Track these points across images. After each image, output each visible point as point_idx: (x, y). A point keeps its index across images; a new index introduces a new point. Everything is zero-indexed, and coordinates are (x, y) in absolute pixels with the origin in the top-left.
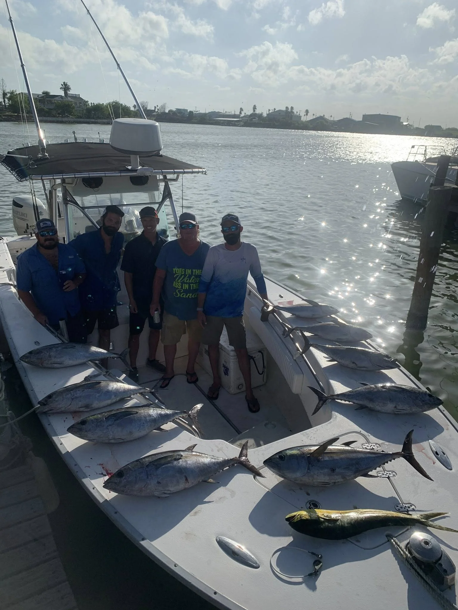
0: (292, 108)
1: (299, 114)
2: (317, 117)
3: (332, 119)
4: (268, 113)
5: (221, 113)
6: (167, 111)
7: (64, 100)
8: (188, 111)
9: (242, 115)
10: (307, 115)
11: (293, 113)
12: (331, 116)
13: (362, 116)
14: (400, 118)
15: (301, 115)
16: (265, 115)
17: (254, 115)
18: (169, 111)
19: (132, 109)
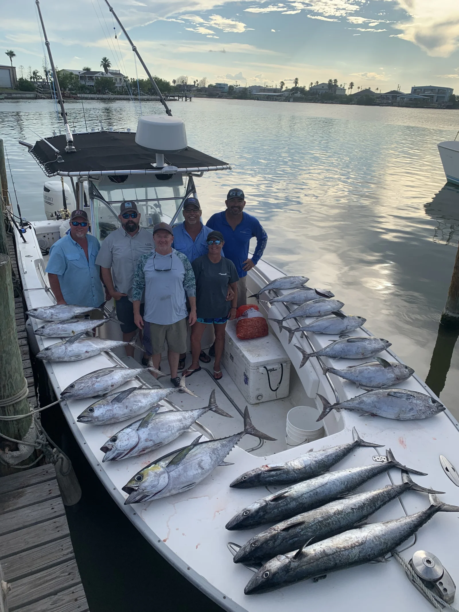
0: (336, 81)
1: (344, 87)
2: (362, 90)
3: (378, 92)
4: (310, 87)
5: (262, 87)
6: (207, 86)
7: (105, 76)
8: (229, 85)
9: (284, 89)
10: (351, 88)
11: (337, 86)
12: (377, 89)
13: (411, 88)
14: (452, 90)
15: (345, 88)
16: (307, 89)
17: (295, 90)
18: (209, 86)
19: (172, 84)
